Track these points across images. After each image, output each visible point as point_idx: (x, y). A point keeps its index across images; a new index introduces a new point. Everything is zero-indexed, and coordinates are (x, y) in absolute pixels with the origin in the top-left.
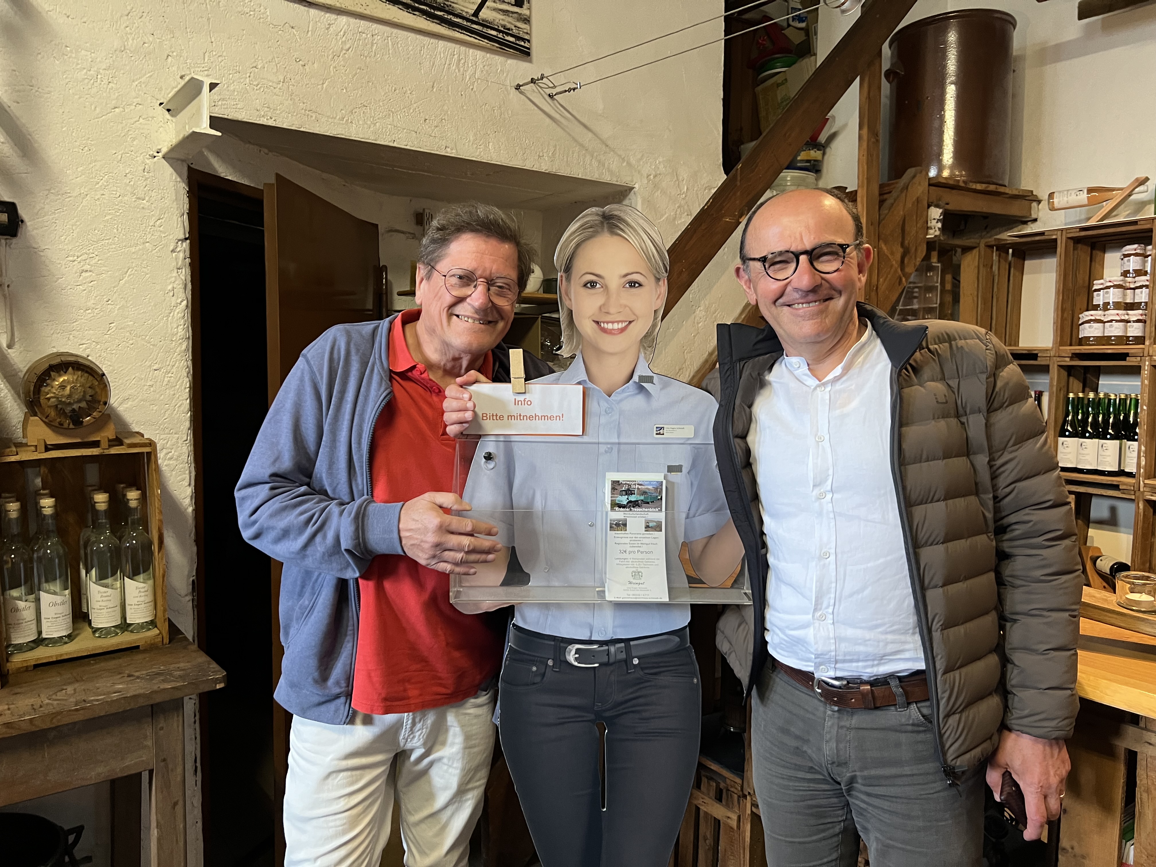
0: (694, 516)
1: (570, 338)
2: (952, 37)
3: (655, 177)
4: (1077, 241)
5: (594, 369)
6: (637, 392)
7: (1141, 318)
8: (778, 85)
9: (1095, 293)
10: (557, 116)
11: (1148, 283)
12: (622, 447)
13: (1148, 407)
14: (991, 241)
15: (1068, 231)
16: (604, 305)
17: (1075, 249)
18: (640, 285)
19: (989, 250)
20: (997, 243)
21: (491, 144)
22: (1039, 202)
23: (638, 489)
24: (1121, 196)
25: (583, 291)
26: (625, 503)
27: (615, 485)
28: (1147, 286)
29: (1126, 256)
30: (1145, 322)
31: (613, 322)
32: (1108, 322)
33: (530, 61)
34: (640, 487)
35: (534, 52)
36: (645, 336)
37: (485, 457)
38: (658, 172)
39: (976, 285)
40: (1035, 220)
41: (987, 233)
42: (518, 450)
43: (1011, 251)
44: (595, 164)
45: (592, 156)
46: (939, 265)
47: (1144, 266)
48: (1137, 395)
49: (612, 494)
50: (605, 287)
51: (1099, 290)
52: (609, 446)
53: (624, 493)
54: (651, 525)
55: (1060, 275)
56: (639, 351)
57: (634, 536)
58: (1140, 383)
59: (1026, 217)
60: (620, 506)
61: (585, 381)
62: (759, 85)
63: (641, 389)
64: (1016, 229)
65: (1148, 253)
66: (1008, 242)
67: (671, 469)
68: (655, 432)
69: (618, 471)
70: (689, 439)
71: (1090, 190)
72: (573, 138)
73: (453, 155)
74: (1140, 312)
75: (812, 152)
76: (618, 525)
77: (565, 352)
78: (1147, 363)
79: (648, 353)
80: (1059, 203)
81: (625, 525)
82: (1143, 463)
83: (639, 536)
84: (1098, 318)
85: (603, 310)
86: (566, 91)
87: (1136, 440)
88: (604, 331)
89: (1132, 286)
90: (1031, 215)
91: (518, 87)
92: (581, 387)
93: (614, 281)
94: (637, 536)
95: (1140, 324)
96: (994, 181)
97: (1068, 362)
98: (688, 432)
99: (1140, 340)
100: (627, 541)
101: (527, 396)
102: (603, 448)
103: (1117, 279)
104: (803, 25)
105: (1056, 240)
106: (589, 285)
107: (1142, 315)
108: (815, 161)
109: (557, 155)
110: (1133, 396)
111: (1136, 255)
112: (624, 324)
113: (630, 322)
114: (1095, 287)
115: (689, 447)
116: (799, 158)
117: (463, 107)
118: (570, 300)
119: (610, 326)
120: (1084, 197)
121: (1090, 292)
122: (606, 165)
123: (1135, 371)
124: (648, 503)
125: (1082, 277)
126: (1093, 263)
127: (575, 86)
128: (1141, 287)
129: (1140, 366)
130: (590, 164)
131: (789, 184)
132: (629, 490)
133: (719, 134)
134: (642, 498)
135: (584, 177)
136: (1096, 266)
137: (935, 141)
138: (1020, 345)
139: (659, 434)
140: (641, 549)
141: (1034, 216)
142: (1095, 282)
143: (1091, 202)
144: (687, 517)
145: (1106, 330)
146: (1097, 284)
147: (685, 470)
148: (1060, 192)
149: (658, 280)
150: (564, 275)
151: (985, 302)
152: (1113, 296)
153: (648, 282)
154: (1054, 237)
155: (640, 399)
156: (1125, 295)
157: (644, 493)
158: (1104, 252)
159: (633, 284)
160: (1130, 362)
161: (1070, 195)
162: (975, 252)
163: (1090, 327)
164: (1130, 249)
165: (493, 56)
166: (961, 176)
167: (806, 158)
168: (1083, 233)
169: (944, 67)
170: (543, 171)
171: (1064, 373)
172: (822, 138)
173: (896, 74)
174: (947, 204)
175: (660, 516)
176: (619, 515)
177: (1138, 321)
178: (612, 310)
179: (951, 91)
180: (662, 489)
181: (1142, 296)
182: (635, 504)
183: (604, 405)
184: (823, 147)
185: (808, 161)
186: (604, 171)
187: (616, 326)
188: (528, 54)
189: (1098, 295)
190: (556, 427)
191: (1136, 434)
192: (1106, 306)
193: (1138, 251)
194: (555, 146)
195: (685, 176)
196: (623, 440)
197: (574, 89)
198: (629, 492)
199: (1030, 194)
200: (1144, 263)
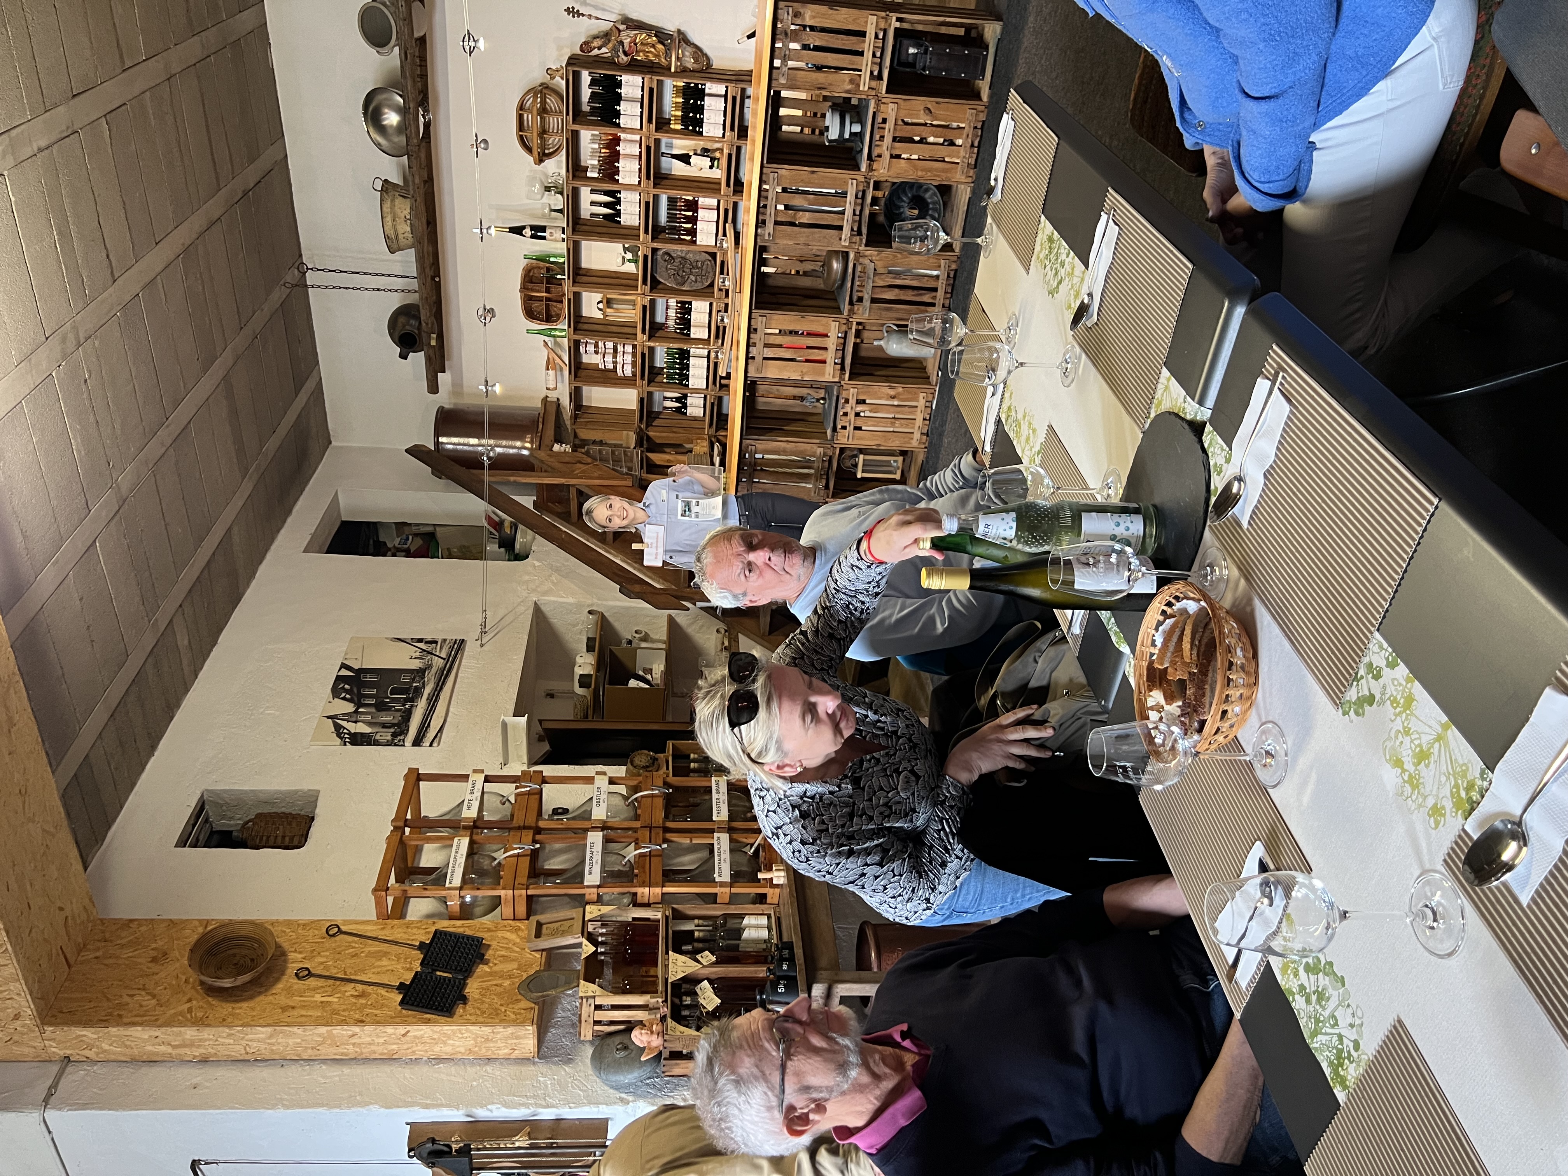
0: (694, 491)
1: (629, 528)
3: (528, 591)
4: (576, 376)
5: (640, 521)
7: (622, 346)
9: (607, 368)
11: (603, 342)
12: (669, 513)
13: (671, 343)
14: (571, 423)
15: (570, 380)
16: (617, 517)
17: (580, 377)
19: (576, 424)
20: (572, 419)
22: (547, 397)
24: (553, 354)
25: (612, 523)
28: (605, 343)
29: (586, 352)
30: (625, 344)
32: (624, 362)
33: (467, 640)
34: (683, 507)
35: (462, 638)
36: (629, 504)
37: (670, 559)
38: (526, 589)
39: (597, 431)
40: (558, 399)
41: (566, 424)
42: (668, 548)
43: (578, 412)
44: (522, 617)
45: (518, 618)
46: (586, 447)
47: (592, 344)
49: (685, 517)
50: (611, 516)
51: (605, 366)
52: (668, 517)
53: (685, 513)
54: (697, 504)
55: (593, 385)
56: (634, 506)
58: (659, 348)
59: (559, 403)
60: (689, 514)
61: (644, 524)
63: (648, 506)
64: (565, 409)
65: (585, 342)
66: (572, 412)
68: (664, 502)
69: (678, 515)
71: (547, 369)
74: (618, 346)
75: (505, 525)
77: (633, 530)
78: (647, 343)
79: (635, 503)
80: (551, 386)
81: (696, 512)
82: (702, 346)
84: (621, 367)
87: (690, 350)
88: (626, 517)
89: (604, 349)
92: (646, 525)
93: (609, 513)
95: (626, 346)
97: (646, 382)
98: (664, 492)
99: (634, 347)
102: (669, 519)
103: (600, 356)
105: (574, 388)
107: (620, 346)
108: (511, 524)
110: (665, 350)
111: (587, 348)
112: (624, 511)
115: (669, 492)
116: (509, 533)
117: (493, 667)
118: (615, 527)
119: (625, 515)
120: (551, 372)
121: (606, 370)
122: (523, 612)
123: (652, 349)
124: (689, 505)
125: (596, 374)
126: (589, 369)
128: (605, 346)
129: (649, 346)
131: (526, 540)
132: (684, 511)
134: (687, 507)
136: (590, 367)
138: (635, 408)
141: (556, 400)
142: (600, 368)
143: (554, 369)
145: (628, 363)
146: (602, 367)
148: (544, 385)
149: (609, 499)
150: (607, 529)
151: (609, 426)
152: (609, 359)
153: (610, 502)
154: (572, 389)
155: (651, 506)
156: (609, 353)
158: (583, 363)
159: (610, 506)
160: (646, 351)
161: (549, 379)
162: (577, 431)
163: (626, 371)
164: (582, 350)
166: (531, 437)
168: (572, 373)
170: (527, 638)
171: (652, 384)
172: (497, 520)
174: (550, 442)
175: (694, 501)
176: (693, 515)
177: (624, 347)
178: (619, 514)
181: (610, 345)
182: (689, 510)
183: (653, 519)
184: (503, 520)
185: (511, 528)
186: (526, 613)
188: (463, 641)
189: (608, 366)
191: (686, 349)
192: (615, 363)
193: (585, 347)
196: (666, 513)
199: (544, 401)
200: (590, 343)
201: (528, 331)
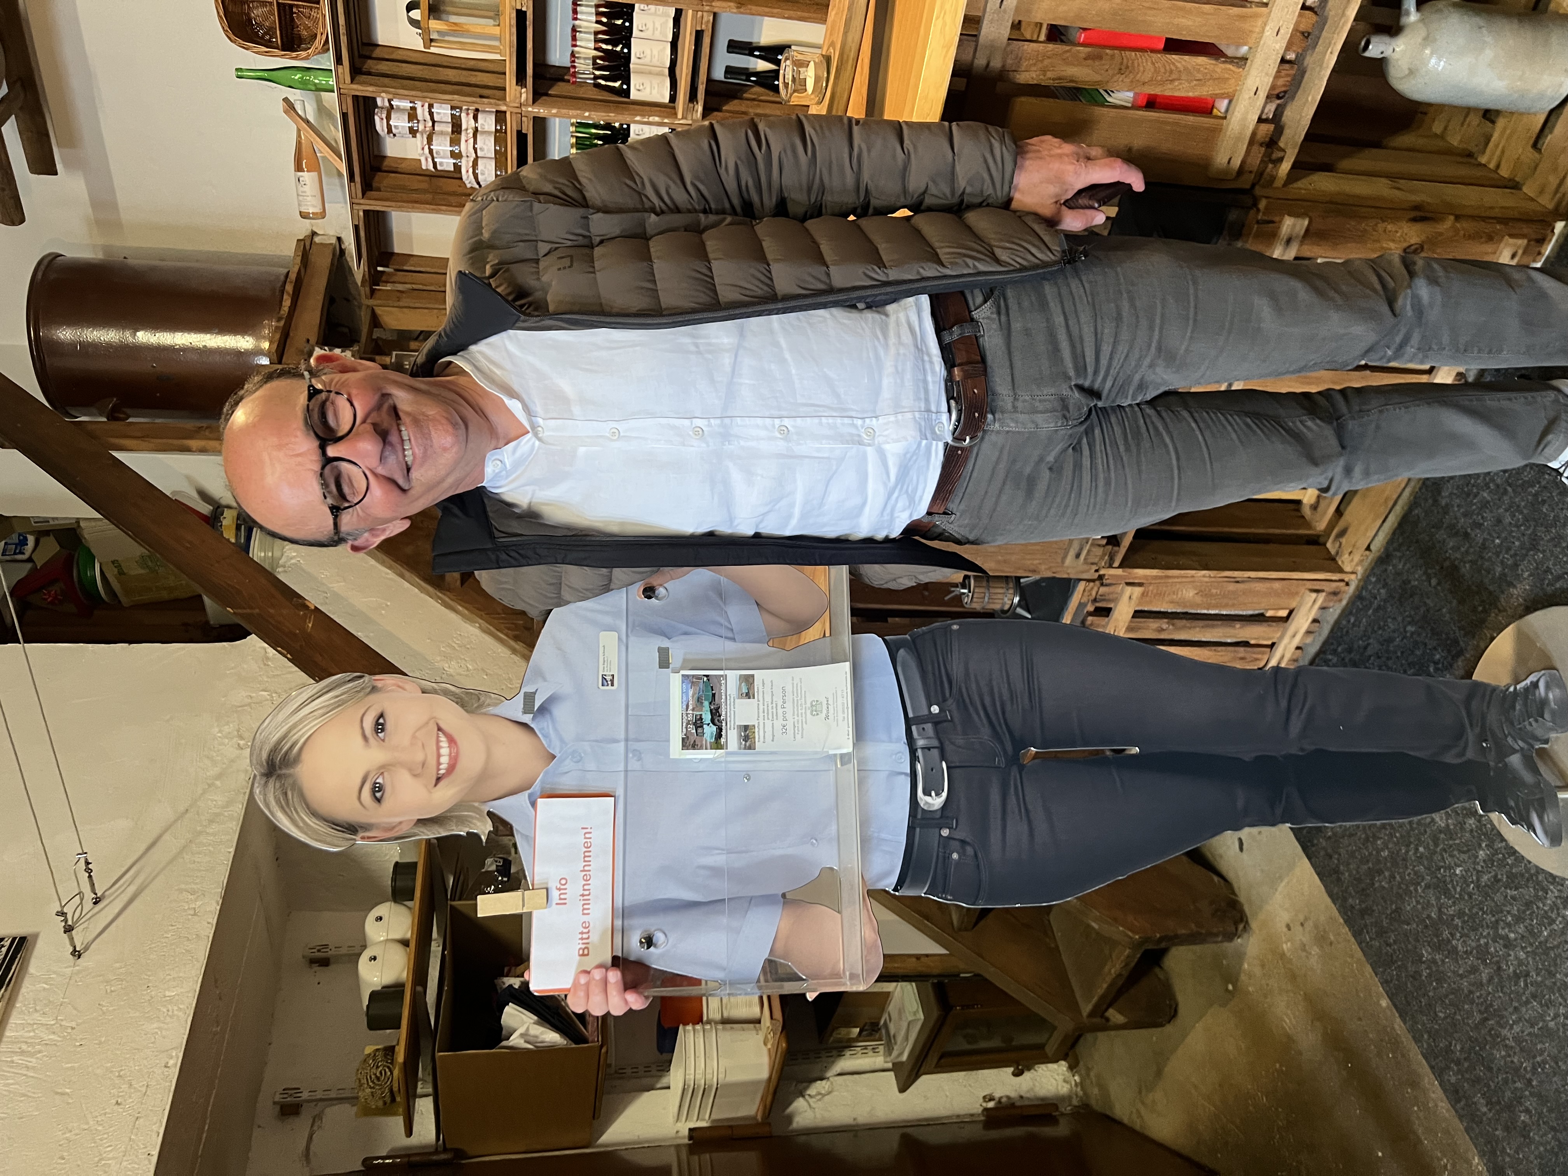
0: (732, 630)
1: (461, 820)
2: (66, 334)
3: (241, 737)
4: (365, 186)
5: (512, 782)
6: (548, 716)
7: (471, 115)
8: (121, 573)
9: (439, 168)
10: (132, 889)
11: (426, 105)
12: (631, 736)
13: (586, 110)
14: (364, 291)
15: (354, 195)
16: (410, 770)
17: (379, 190)
18: (381, 716)
19: (377, 294)
20: (367, 284)
21: (167, 993)
22: (314, 234)
23: (693, 710)
24: (307, 132)
25: (387, 803)
26: (714, 728)
27: (688, 744)
28: (431, 106)
29: (390, 131)
30: (477, 110)
31: (439, 756)
32: (476, 152)
33: (36, 936)
34: (691, 707)
35: (19, 931)
36: (463, 706)
37: (648, 948)
38: (236, 733)
39: (426, 311)
40: (339, 239)
41: (355, 299)
42: (639, 895)
43: (379, 269)
44: (214, 827)
45: (200, 833)
46: (394, 353)
47: (404, 110)
48: (572, 124)
49: (701, 748)
50: (383, 769)
51: (435, 164)
52: (630, 755)
53: (700, 730)
54: (745, 690)
55: (413, 208)
56: (485, 714)
57: (761, 715)
58: (557, 119)
59: (335, 248)
60: (719, 735)
61: (530, 796)
62: (120, 602)
63: (544, 709)
64: (350, 264)
65: (387, 104)
66: (366, 270)
67: (664, 663)
68: (610, 687)
69: (668, 741)
70: (620, 639)
71: (299, 168)
72: (170, 862)
73: (181, 1055)
74: (463, 115)
75: (224, 523)
76: (746, 738)
77: (484, 828)
78: (530, 109)
79: (488, 701)
80: (314, 206)
81: (746, 728)
82: (657, 119)
83: (761, 707)
84: (471, 164)
85: (419, 771)
86: (90, 877)
87: (629, 126)
88: (451, 768)
89: (430, 124)
90: (331, 244)
91: (77, 954)
92: (540, 801)
93: (374, 756)
94: (761, 710)
95: (480, 116)
96: (281, 283)
98: (609, 641)
99: (500, 116)
100: (768, 723)
101: (553, 885)
102: (634, 765)
103: (420, 140)
104: (31, 539)
105: (364, 211)
106: (378, 795)
107: (468, 114)
108: (238, 519)
109: (194, 887)
110: (573, 129)
111: (388, 118)
112: (443, 738)
113: (439, 729)
114: (431, 167)
115: (632, 639)
116: (233, 540)
117: (100, 1043)
118: (400, 823)
119: (445, 760)
120: (307, 177)
121: (438, 175)
122: (218, 811)
123: (540, 124)
124: (714, 695)
125: (415, 182)
126: (399, 170)
127: (82, 861)
128: (431, 114)
129: (534, 117)
130: (214, 834)
131: (270, 554)
132: (695, 724)
133: (184, 649)
134: (706, 704)
135: (235, 844)
136: (403, 166)
137: (217, 358)
139: (612, 681)
140: (780, 703)
141: (334, 241)
142: (424, 167)
143: (315, 166)
144: (733, 639)
145: (487, 156)
146: (427, 165)
147: (665, 643)
148: (299, 205)
149: (374, 689)
150: (361, 834)
152: (442, 146)
153: (377, 704)
154: (361, 214)
155: (559, 711)
156: (442, 133)
157: (699, 700)
158: (385, 157)
159: (379, 726)
160: (528, 129)
161: (305, 192)
162: (379, 311)
163: (483, 174)
164: (380, 125)
165: (20, 998)
166: (270, 326)
167: (234, 531)
168: (357, 178)
169: (109, 345)
170: (218, 908)
172: (205, 509)
173: (115, 409)
174: (308, 341)
176: (733, 739)
177: (475, 118)
178: (419, 757)
179: (144, 337)
180: (693, 676)
181: (443, 112)
182: (716, 716)
183: (568, 765)
184: (218, 508)
185: (238, 528)
186: (226, 814)
187: (445, 751)
188: (23, 939)
189: (441, 164)
190: (603, 837)
191: (621, 125)
192: (456, 155)
193: (384, 116)
194: (181, 891)
195: (244, 694)
196: (622, 736)
197: (87, 863)
198: (698, 723)
199: (302, 243)
200: (399, 109)
201: (240, 73)
